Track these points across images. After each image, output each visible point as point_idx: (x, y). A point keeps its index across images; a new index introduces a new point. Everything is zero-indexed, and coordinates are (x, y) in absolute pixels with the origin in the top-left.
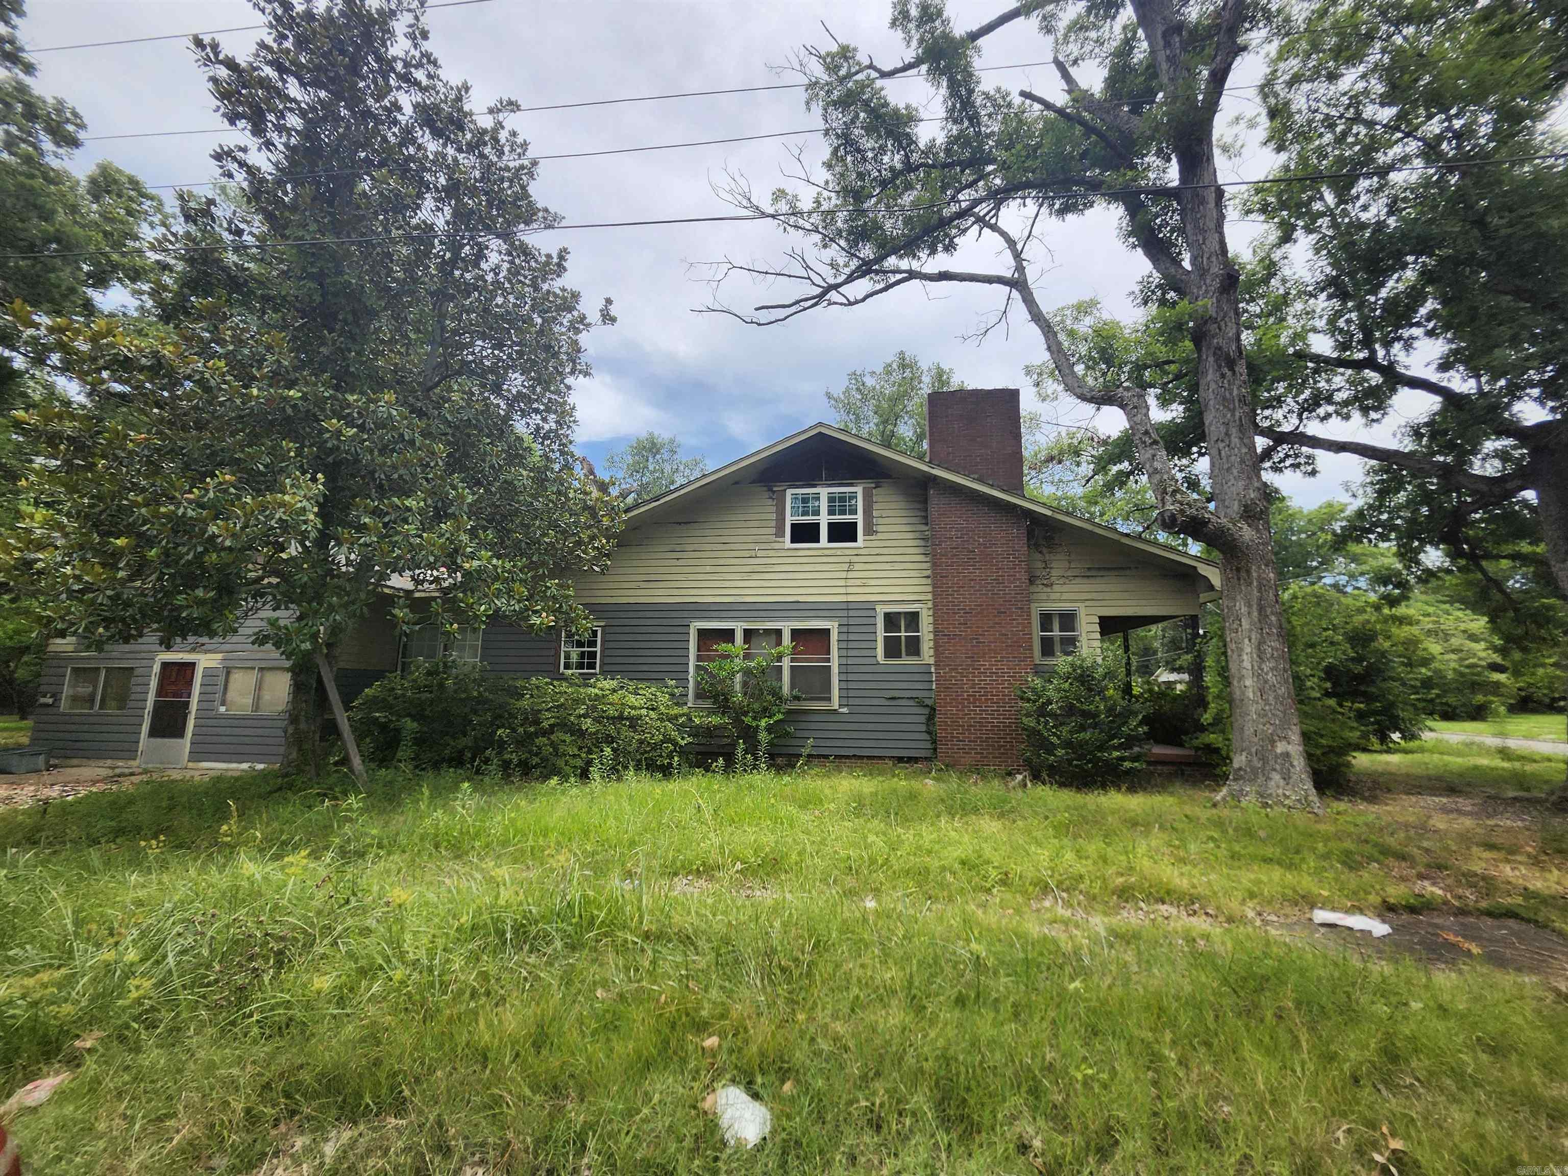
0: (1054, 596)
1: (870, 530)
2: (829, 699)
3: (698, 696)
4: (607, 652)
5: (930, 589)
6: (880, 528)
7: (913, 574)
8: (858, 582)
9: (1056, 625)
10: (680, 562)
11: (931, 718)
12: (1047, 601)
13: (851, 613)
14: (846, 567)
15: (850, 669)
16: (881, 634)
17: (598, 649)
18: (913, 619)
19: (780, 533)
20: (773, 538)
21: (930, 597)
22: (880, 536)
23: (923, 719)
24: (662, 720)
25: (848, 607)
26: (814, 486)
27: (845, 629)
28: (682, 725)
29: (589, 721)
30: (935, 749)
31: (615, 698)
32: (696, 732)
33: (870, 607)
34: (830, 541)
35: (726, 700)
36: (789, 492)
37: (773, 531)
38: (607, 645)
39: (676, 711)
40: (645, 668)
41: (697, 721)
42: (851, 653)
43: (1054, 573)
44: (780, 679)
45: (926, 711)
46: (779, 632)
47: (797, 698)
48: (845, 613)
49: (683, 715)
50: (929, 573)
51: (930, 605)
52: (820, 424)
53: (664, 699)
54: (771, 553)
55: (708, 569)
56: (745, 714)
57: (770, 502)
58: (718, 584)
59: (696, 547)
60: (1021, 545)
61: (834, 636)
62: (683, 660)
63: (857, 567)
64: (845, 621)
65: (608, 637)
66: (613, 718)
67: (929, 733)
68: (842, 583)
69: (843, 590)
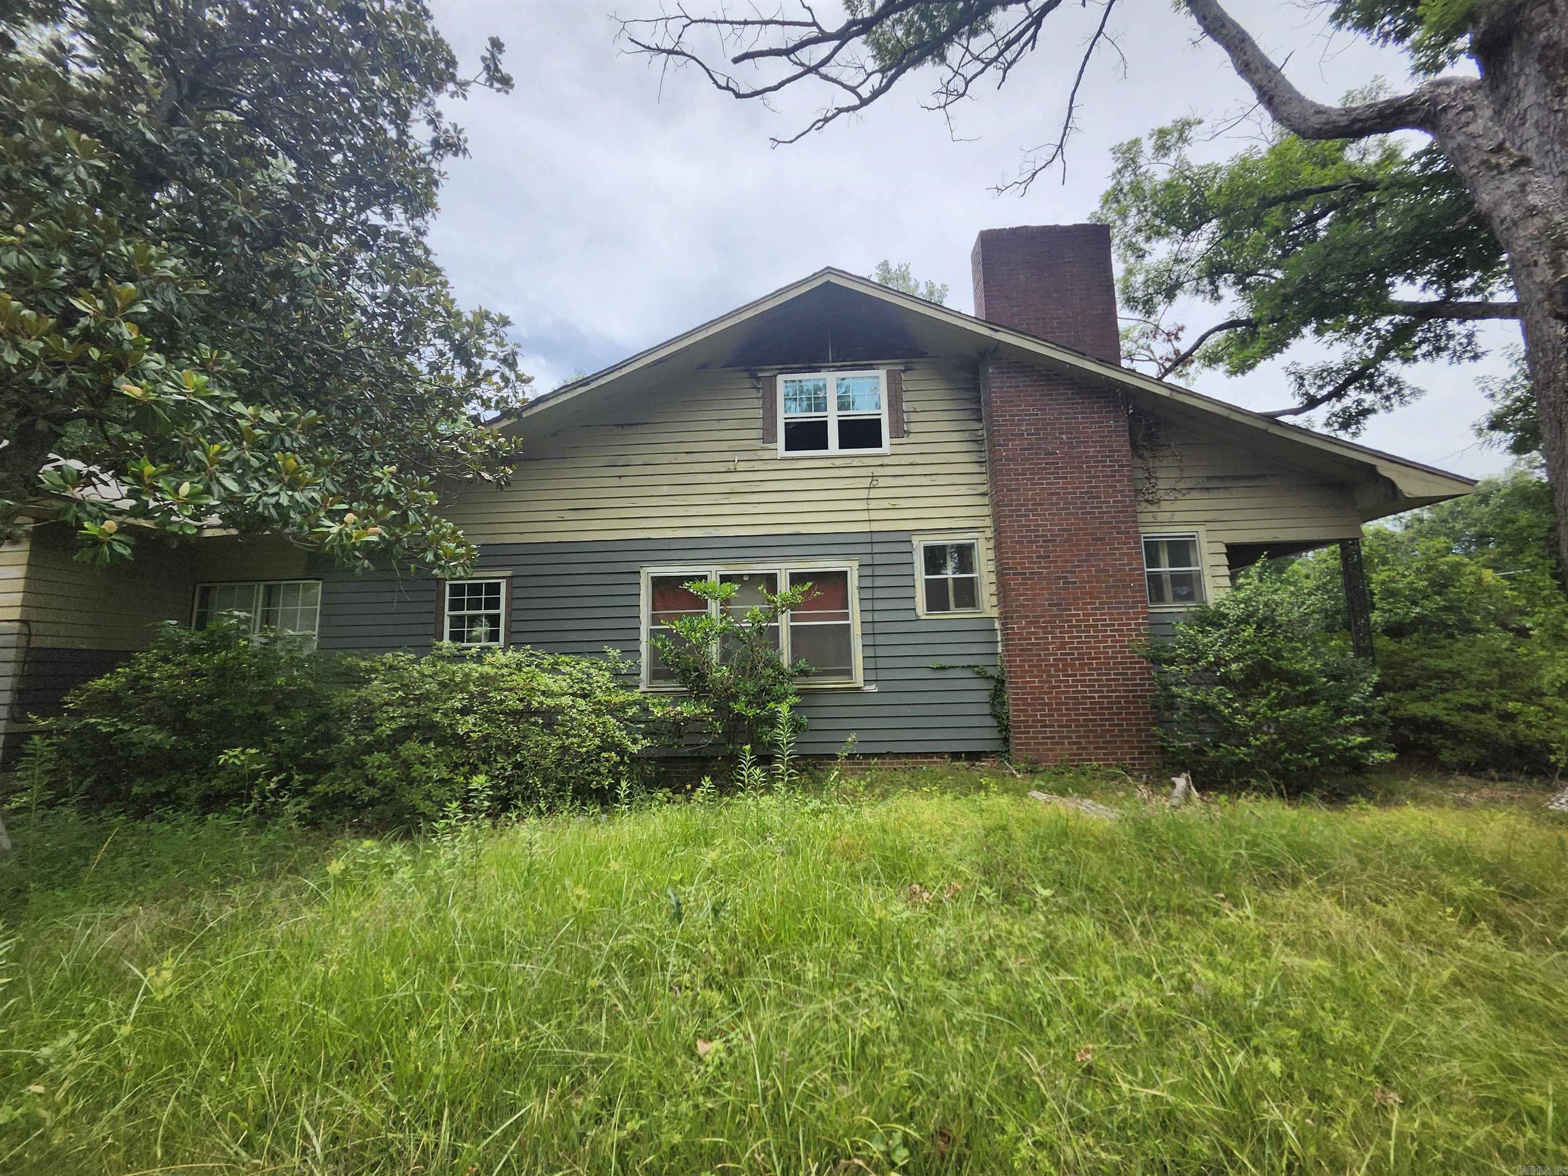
0: (1161, 517)
1: (898, 431)
2: (849, 673)
3: (655, 675)
4: (516, 615)
5: (987, 511)
6: (913, 427)
7: (963, 490)
8: (885, 504)
9: (1164, 557)
10: (625, 481)
11: (997, 694)
12: (1155, 523)
13: (877, 548)
14: (866, 482)
15: (879, 628)
16: (920, 576)
17: (502, 610)
18: (965, 554)
19: (769, 435)
20: (760, 444)
21: (988, 522)
22: (913, 438)
23: (985, 697)
24: (598, 713)
25: (872, 539)
26: (817, 370)
27: (868, 571)
28: (632, 720)
29: (471, 719)
30: (1006, 740)
31: (518, 679)
32: (654, 729)
33: (903, 538)
34: (842, 446)
35: (702, 677)
36: (781, 379)
37: (759, 434)
38: (516, 604)
39: (621, 697)
40: (574, 637)
41: (658, 712)
42: (879, 605)
43: (1161, 484)
44: (776, 646)
45: (990, 685)
46: (771, 580)
47: (804, 673)
48: (867, 549)
49: (635, 703)
50: (984, 489)
51: (989, 533)
52: (829, 270)
53: (602, 678)
54: (757, 465)
55: (665, 490)
56: (735, 697)
57: (754, 393)
58: (681, 511)
59: (646, 459)
60: (1122, 445)
61: (853, 582)
62: (631, 623)
63: (882, 482)
64: (867, 560)
65: (518, 593)
66: (514, 713)
67: (995, 716)
68: (862, 505)
69: (864, 516)
